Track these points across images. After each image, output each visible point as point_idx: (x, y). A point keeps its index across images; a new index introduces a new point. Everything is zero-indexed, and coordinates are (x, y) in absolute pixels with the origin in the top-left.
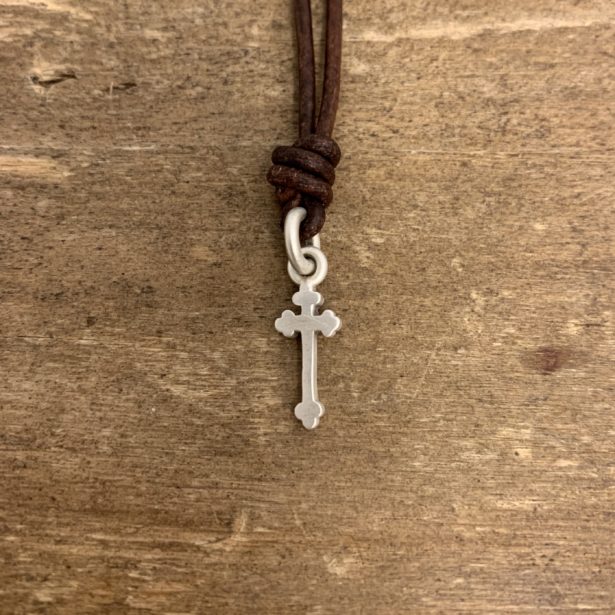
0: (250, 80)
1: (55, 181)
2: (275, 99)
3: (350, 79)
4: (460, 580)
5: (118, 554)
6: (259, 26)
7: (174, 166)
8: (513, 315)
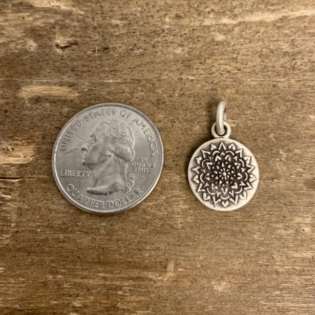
0: (166, 45)
1: (71, 98)
2: (179, 55)
3: (216, 43)
4: (278, 292)
5: (112, 283)
6: (169, 17)
7: (130, 89)
8: (300, 162)
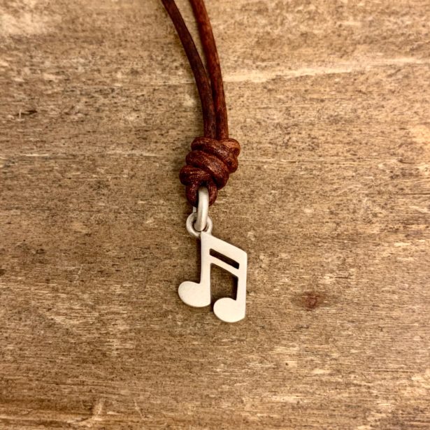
0: (115, 109)
2: (132, 122)
3: (183, 109)
6: (122, 72)
7: (61, 166)
8: (288, 270)
